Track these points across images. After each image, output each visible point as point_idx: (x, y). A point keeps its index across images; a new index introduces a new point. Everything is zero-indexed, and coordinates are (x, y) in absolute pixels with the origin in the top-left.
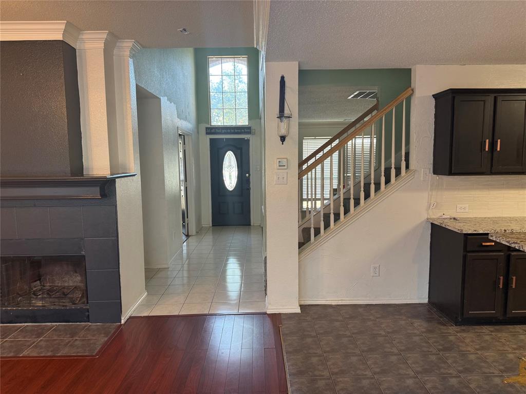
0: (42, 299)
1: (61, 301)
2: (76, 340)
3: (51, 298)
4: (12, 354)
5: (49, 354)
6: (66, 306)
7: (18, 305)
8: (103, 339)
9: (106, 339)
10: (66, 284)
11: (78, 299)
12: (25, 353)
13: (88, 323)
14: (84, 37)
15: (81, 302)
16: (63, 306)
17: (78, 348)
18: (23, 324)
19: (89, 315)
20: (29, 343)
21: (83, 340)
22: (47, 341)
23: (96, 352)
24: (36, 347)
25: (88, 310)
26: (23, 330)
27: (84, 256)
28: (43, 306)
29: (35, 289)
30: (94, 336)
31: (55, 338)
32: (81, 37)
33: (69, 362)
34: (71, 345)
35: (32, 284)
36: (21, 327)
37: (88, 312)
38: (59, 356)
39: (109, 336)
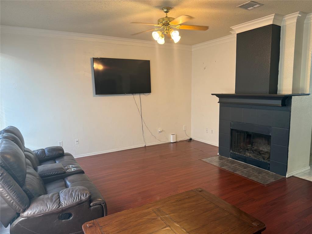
0: (250, 153)
1: (258, 156)
2: (260, 176)
3: (254, 153)
4: (232, 171)
5: (246, 176)
6: (260, 159)
7: (240, 153)
8: (272, 180)
9: (274, 181)
10: (264, 150)
11: (267, 158)
12: (237, 173)
13: (269, 171)
14: (285, 19)
15: (268, 160)
16: (258, 159)
17: (259, 179)
18: (241, 162)
19: (269, 167)
20: (240, 170)
21: (263, 177)
22: (247, 171)
23: (266, 184)
24: (242, 172)
25: (269, 164)
26: (240, 164)
27: (271, 136)
28: (249, 156)
29: (248, 148)
30: (269, 177)
31: (251, 172)
32: (284, 19)
33: (252, 183)
34: (256, 177)
35: (248, 145)
36: (240, 162)
37: (269, 165)
38: (249, 179)
39: (276, 180)
